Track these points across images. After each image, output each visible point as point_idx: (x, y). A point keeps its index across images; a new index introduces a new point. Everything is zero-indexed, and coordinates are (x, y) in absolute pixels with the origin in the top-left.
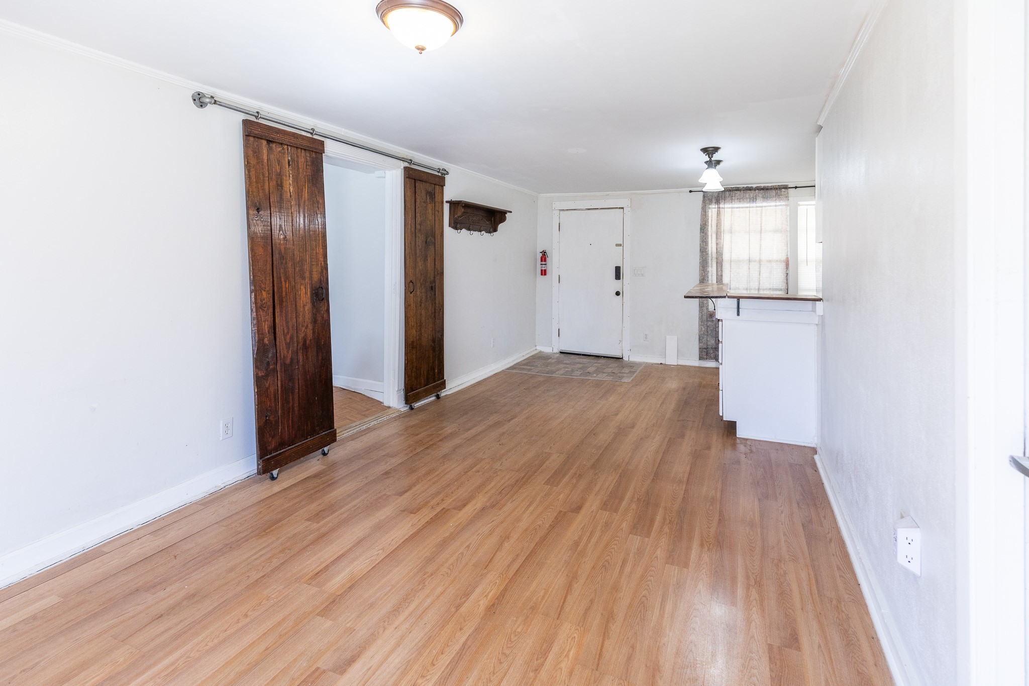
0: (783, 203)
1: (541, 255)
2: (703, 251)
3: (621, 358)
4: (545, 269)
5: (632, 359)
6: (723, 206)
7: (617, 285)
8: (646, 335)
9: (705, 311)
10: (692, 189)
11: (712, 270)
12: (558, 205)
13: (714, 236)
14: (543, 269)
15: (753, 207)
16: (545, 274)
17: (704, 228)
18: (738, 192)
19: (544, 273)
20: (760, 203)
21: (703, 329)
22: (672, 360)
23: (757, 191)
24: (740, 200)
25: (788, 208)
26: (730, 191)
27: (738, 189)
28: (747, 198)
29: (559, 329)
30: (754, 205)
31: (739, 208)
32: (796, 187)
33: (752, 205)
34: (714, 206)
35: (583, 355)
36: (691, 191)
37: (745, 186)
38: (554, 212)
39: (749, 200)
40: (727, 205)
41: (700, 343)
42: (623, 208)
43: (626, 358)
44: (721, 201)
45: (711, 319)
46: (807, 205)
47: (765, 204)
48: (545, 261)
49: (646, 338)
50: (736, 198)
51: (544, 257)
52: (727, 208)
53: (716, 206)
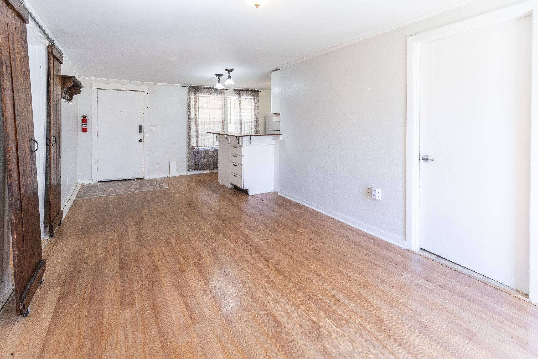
0: (222, 96)
1: (82, 118)
2: (189, 117)
3: (143, 178)
4: (86, 127)
5: (150, 177)
6: (198, 95)
7: (140, 136)
8: (158, 163)
9: (190, 147)
10: (183, 85)
11: (193, 126)
12: (96, 85)
13: (194, 109)
14: (85, 127)
15: (211, 97)
16: (86, 131)
17: (189, 106)
18: (205, 89)
19: (84, 130)
20: (213, 95)
21: (190, 156)
22: (174, 174)
23: (212, 90)
24: (205, 93)
25: (224, 99)
26: (201, 88)
27: (204, 88)
28: (208, 93)
29: (97, 167)
30: (211, 96)
31: (205, 97)
32: (227, 90)
33: (210, 96)
34: (194, 95)
35: (116, 181)
36: (182, 86)
37: (207, 87)
38: (93, 89)
39: (209, 93)
40: (200, 95)
41: (188, 163)
42: (144, 91)
43: (146, 178)
44: (197, 93)
45: (193, 151)
46: (230, 98)
47: (215, 96)
48: (86, 122)
49: (158, 165)
50: (204, 92)
51: (84, 120)
52: (200, 96)
53: (195, 95)
